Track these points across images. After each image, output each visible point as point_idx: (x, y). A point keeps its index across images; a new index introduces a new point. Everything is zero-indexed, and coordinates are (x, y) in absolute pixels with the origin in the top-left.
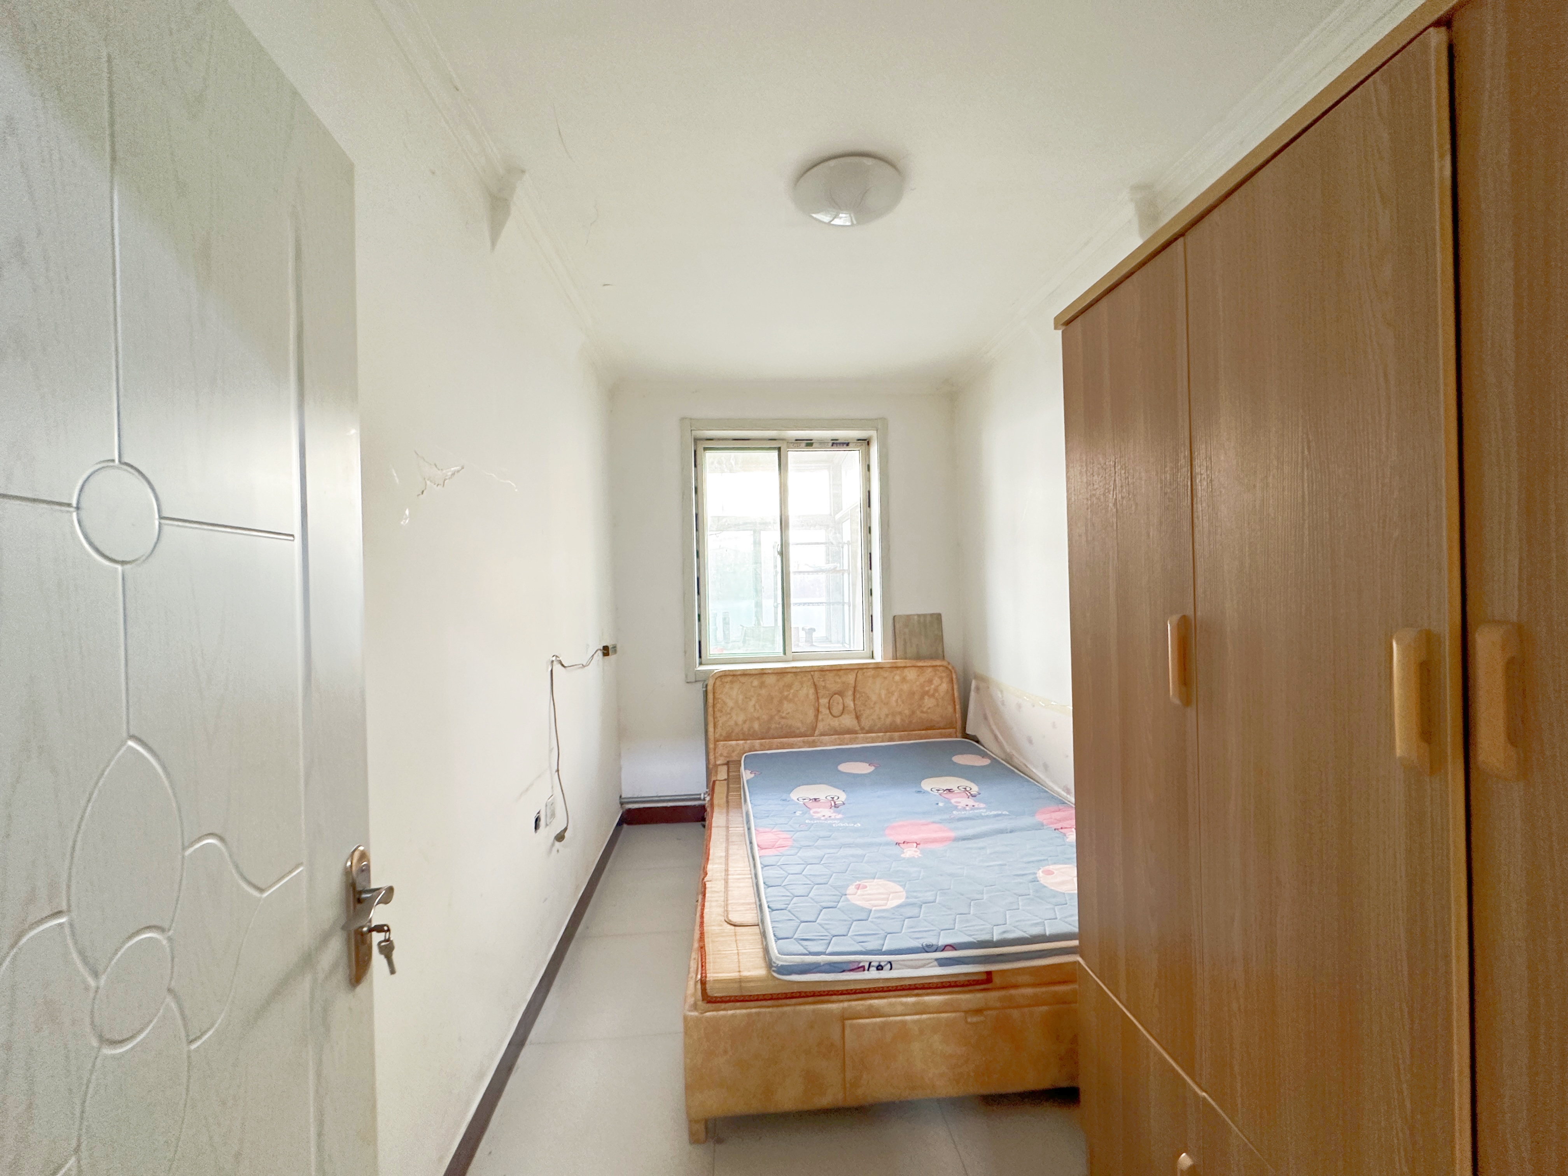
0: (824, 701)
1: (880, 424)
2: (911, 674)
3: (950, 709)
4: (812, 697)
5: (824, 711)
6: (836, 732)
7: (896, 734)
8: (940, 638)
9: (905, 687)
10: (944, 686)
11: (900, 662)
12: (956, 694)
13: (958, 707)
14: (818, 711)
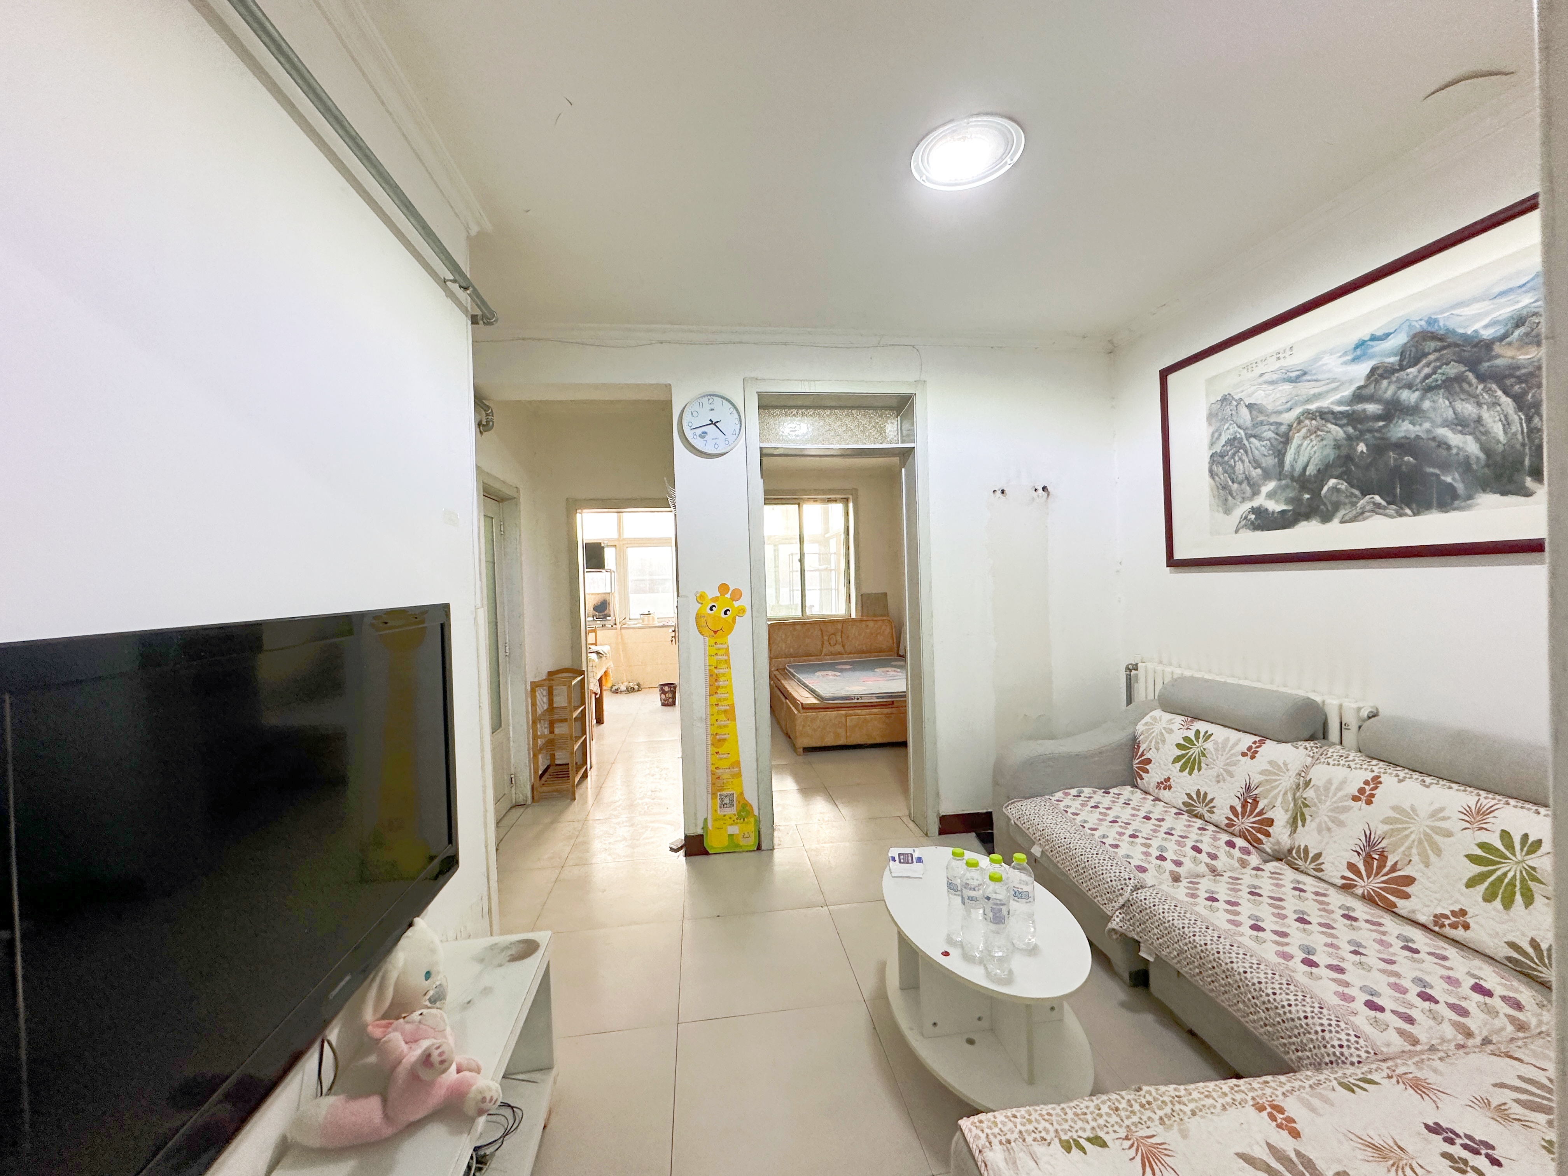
0: (826, 638)
1: (854, 492)
2: (871, 624)
3: (891, 641)
4: (820, 636)
5: (826, 643)
6: (832, 654)
7: (864, 655)
8: (886, 606)
9: (868, 631)
10: (888, 630)
11: (865, 618)
12: (894, 635)
13: (895, 641)
14: (823, 642)
